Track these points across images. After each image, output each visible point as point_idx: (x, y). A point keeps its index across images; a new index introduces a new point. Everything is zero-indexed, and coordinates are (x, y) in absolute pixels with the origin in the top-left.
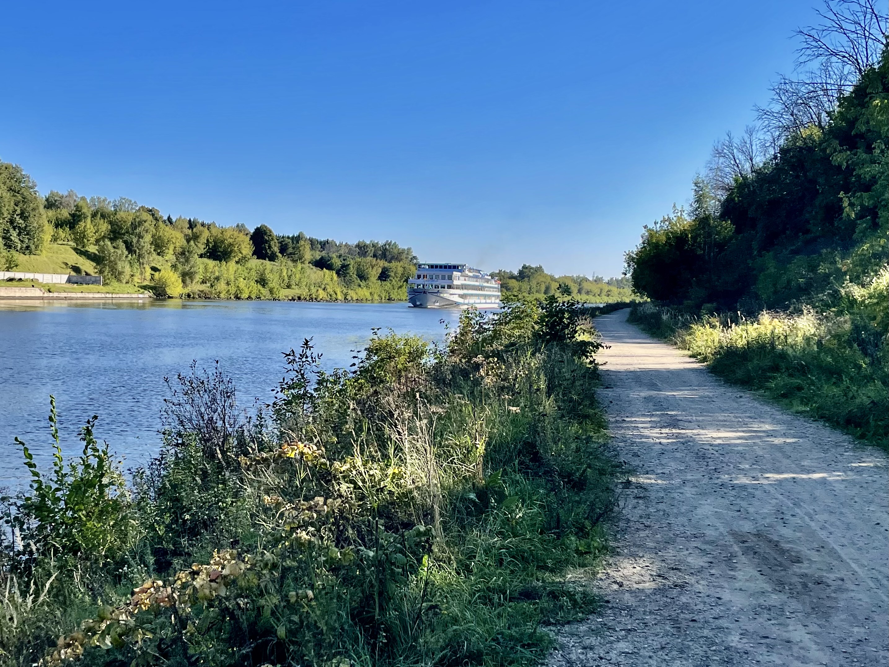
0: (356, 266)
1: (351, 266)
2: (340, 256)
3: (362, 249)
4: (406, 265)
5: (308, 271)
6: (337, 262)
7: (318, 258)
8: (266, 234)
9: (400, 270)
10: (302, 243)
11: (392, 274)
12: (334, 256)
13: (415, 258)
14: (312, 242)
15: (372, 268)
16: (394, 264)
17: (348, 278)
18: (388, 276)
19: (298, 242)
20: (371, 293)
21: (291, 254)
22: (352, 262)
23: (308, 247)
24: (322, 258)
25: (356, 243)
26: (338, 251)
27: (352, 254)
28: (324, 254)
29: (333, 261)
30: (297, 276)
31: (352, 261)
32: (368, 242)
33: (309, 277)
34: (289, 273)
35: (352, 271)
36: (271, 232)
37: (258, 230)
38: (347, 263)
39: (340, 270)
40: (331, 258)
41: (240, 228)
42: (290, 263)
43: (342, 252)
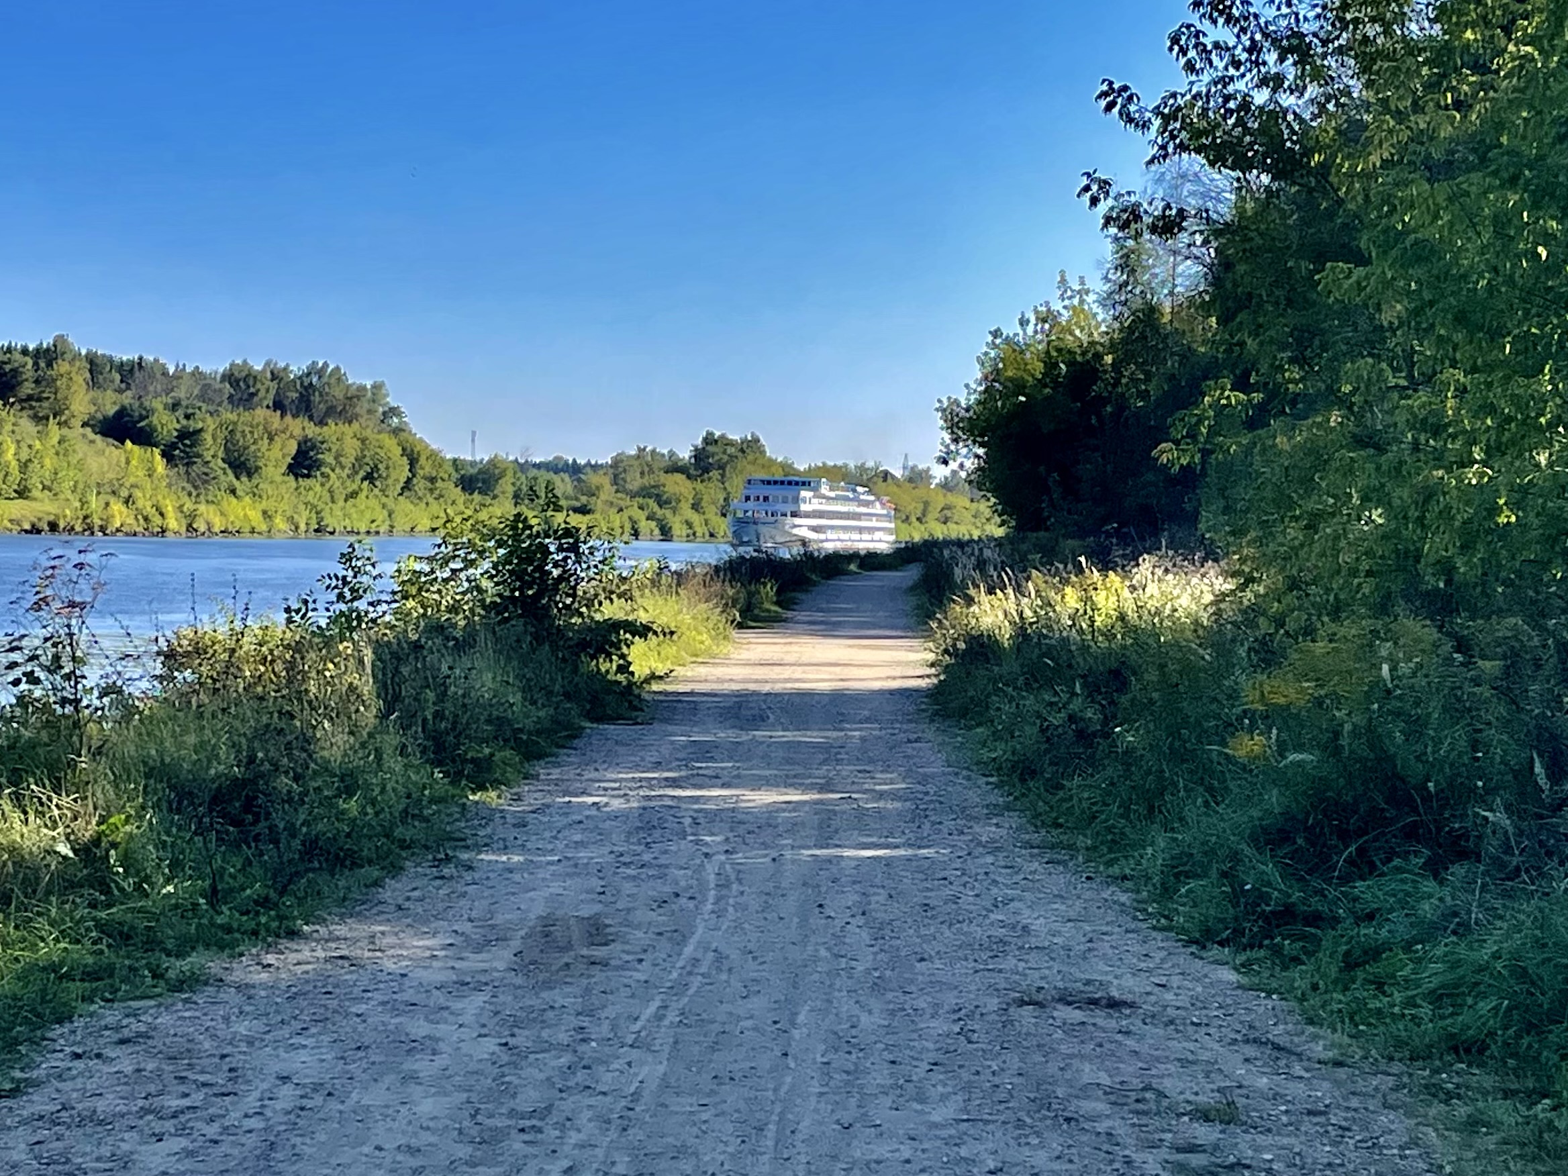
0: (221, 436)
1: (207, 437)
2: (175, 406)
3: (240, 382)
4: (368, 433)
5: (81, 448)
6: (166, 424)
7: (111, 410)
9: (351, 448)
10: (62, 367)
11: (329, 458)
12: (158, 405)
13: (394, 411)
14: (95, 365)
15: (271, 439)
16: (331, 430)
17: (197, 469)
18: (317, 464)
19: (49, 365)
20: (265, 513)
21: (30, 398)
22: (211, 424)
23: (80, 378)
24: (122, 413)
25: (222, 367)
26: (168, 392)
27: (210, 401)
28: (125, 398)
29: (155, 420)
30: (47, 462)
31: (209, 420)
32: (258, 367)
33: (80, 466)
34: (24, 456)
35: (211, 448)
38: (194, 425)
39: (173, 446)
40: (149, 412)
42: (27, 426)
43: (181, 393)
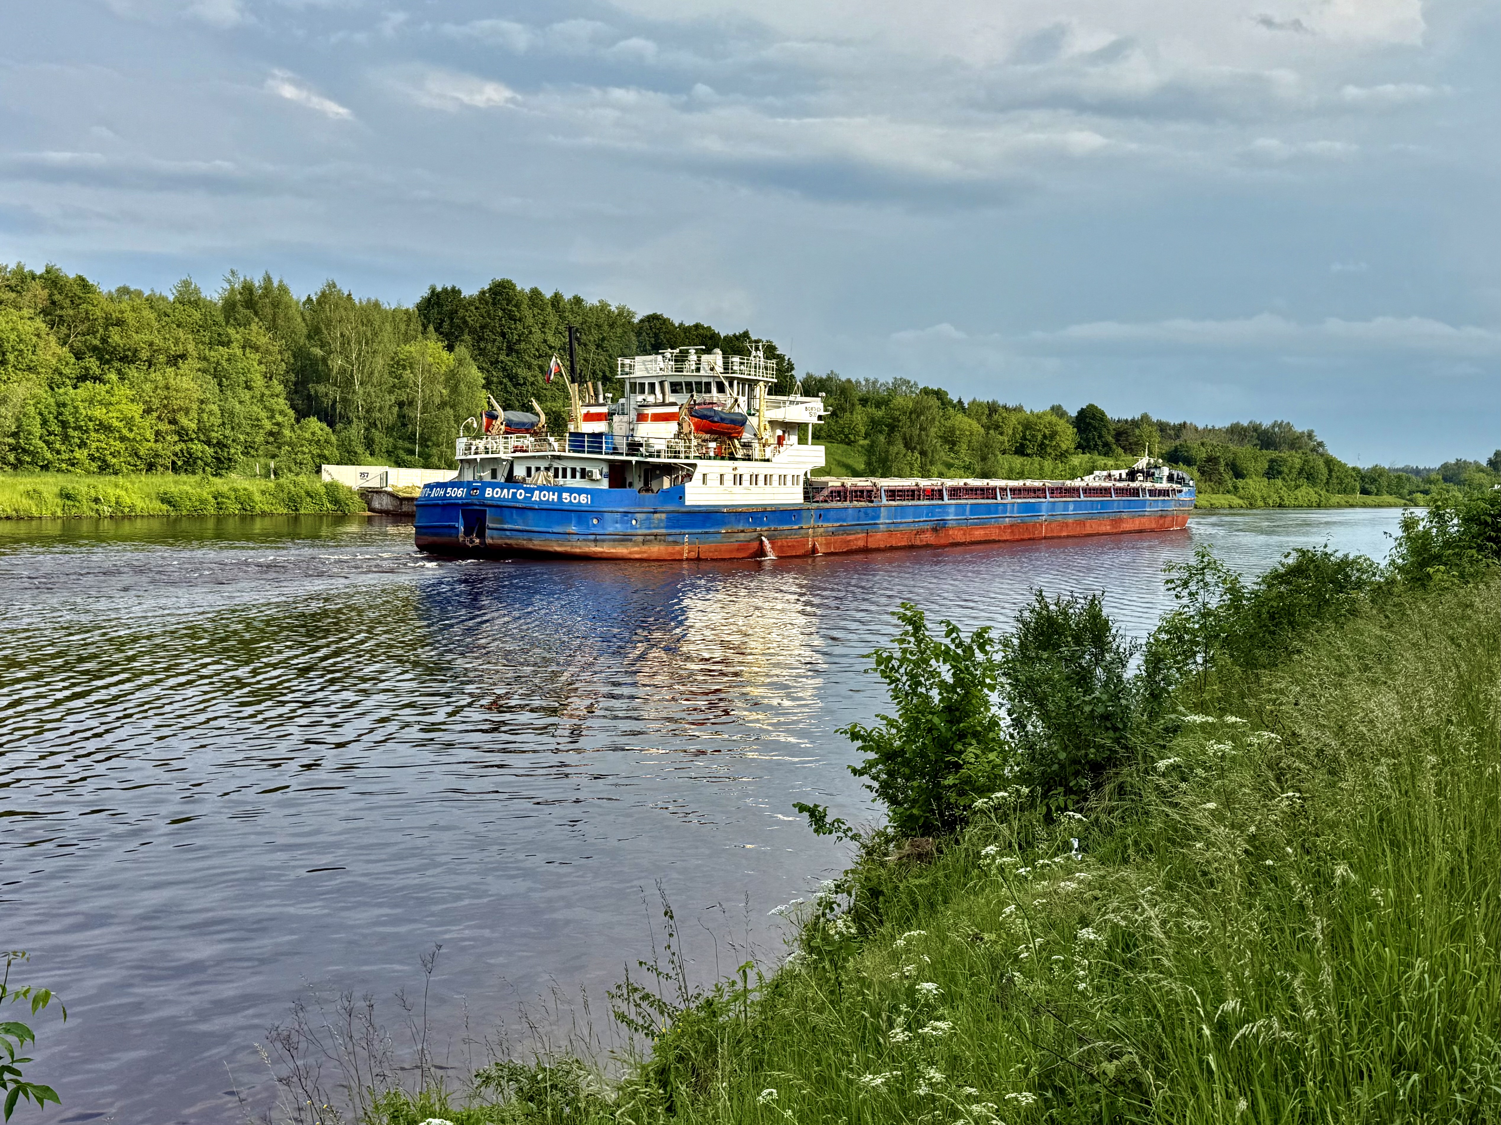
3: (1237, 432)
4: (1306, 456)
6: (1200, 455)
7: (1171, 448)
8: (1094, 417)
9: (1298, 462)
10: (1146, 428)
11: (1286, 470)
12: (1194, 445)
13: (1320, 444)
14: (1162, 427)
15: (1255, 460)
16: (1286, 454)
17: (1216, 476)
18: (1280, 473)
19: (1139, 428)
21: (1131, 444)
23: (1155, 433)
24: (1177, 449)
25: (1227, 424)
26: (1199, 438)
28: (1178, 442)
29: (1193, 453)
32: (1246, 425)
36: (1103, 414)
37: (1082, 413)
38: (1214, 455)
39: (1204, 465)
40: (1190, 448)
41: (1058, 411)
43: (1206, 439)
